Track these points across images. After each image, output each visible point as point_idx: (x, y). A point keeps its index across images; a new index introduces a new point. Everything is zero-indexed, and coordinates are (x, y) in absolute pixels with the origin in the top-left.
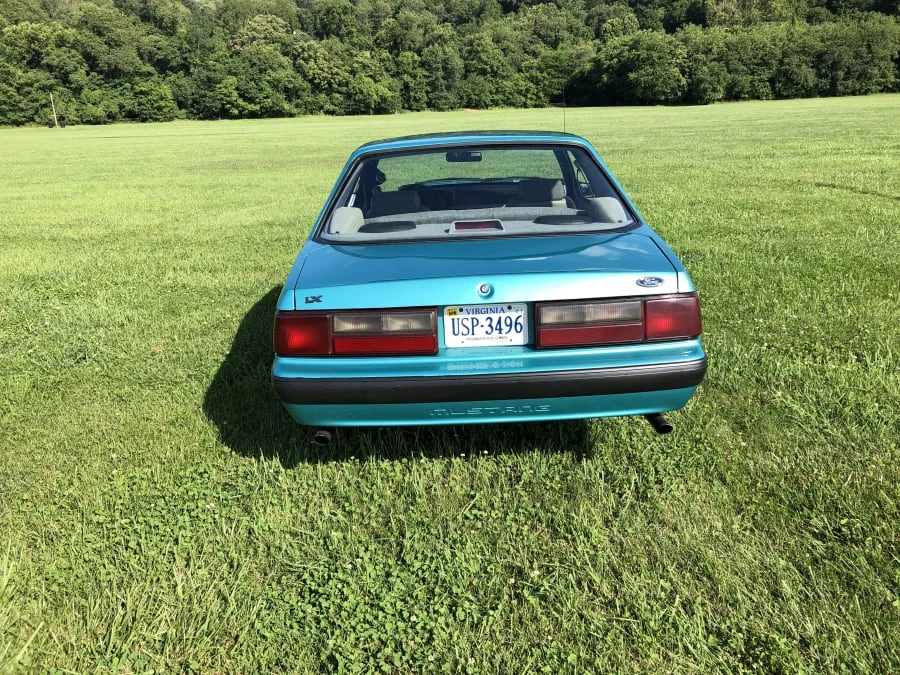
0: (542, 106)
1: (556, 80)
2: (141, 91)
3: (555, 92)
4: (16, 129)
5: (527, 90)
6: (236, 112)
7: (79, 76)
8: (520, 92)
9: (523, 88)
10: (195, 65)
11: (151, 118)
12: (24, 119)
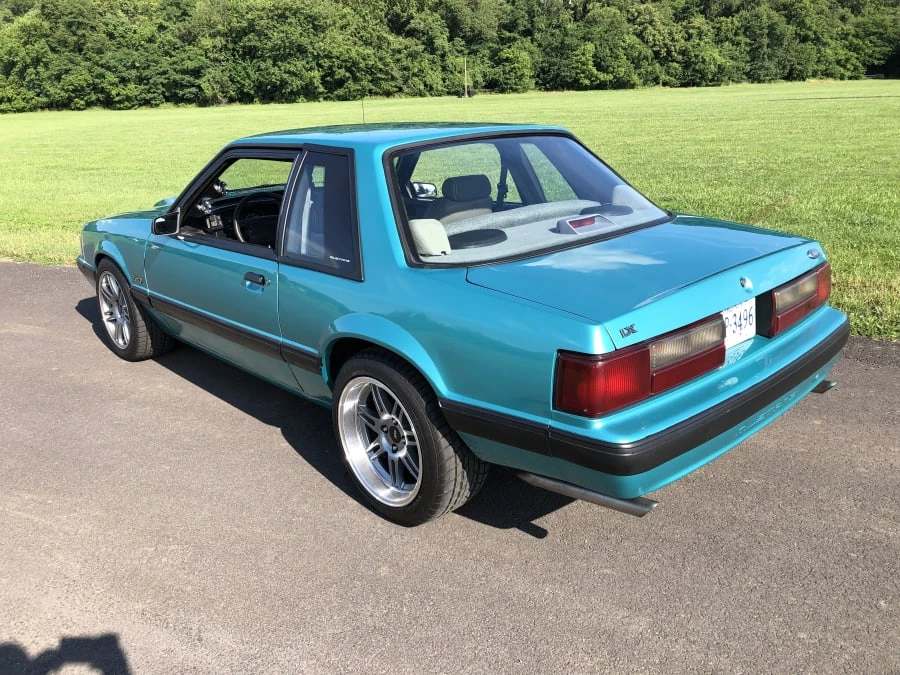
0: (857, 78)
1: (878, 49)
2: (507, 58)
3: (876, 62)
4: (387, 101)
5: (847, 60)
6: (587, 82)
7: (442, 41)
8: (838, 62)
9: (843, 58)
10: (540, 30)
11: (511, 88)
12: (395, 89)
